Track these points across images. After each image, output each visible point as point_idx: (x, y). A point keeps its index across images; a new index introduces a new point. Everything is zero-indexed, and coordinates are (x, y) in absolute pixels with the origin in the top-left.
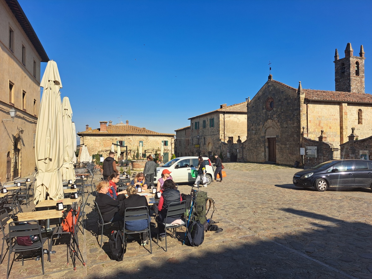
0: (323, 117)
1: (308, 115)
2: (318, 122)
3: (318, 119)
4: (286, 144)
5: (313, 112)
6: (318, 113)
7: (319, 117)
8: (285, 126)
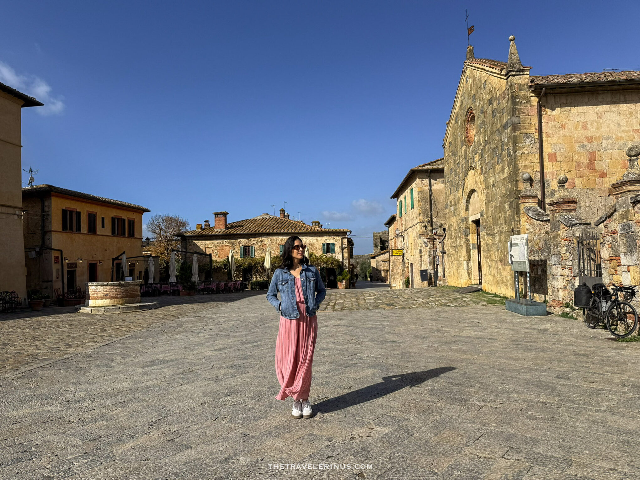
0: (607, 139)
1: (544, 139)
2: (584, 159)
3: (583, 146)
4: (493, 235)
5: (563, 127)
6: (585, 127)
7: (590, 139)
8: (491, 180)
